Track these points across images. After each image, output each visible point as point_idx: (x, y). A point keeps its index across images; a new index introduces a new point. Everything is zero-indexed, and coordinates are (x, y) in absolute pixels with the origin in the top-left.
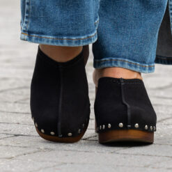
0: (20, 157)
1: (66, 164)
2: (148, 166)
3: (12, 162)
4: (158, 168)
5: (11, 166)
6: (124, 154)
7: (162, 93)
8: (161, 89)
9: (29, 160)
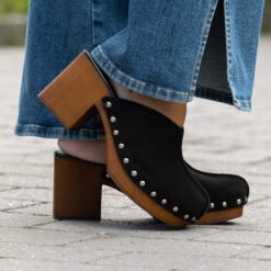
0: (74, 244)
1: (131, 253)
2: (234, 257)
3: (65, 250)
4: (248, 258)
5: (64, 255)
6: (206, 242)
7: (254, 169)
8: (253, 164)
9: (86, 248)
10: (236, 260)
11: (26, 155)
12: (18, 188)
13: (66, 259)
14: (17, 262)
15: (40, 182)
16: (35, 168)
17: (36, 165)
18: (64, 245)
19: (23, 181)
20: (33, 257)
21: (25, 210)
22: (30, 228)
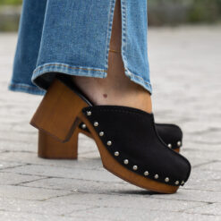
0: (53, 200)
1: (99, 207)
2: (183, 211)
3: (45, 204)
4: (193, 213)
5: (44, 208)
7: (199, 138)
9: (62, 203)
10: (183, 214)
11: (14, 124)
12: (7, 151)
13: (45, 212)
14: (6, 214)
15: (26, 147)
16: (21, 135)
17: (22, 132)
18: (44, 200)
19: (11, 146)
20: (19, 209)
21: (13, 170)
22: (17, 185)
